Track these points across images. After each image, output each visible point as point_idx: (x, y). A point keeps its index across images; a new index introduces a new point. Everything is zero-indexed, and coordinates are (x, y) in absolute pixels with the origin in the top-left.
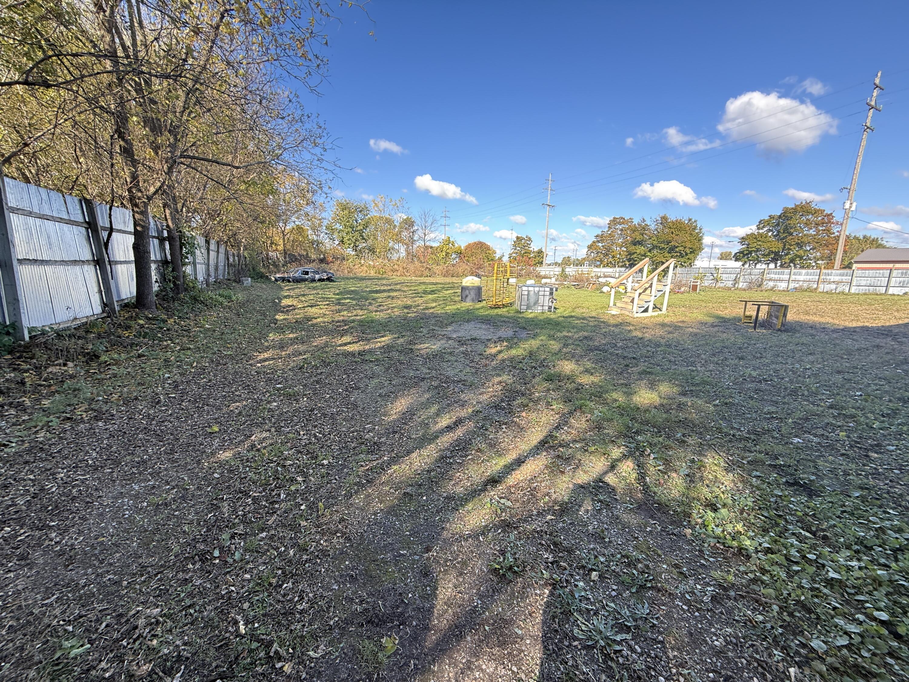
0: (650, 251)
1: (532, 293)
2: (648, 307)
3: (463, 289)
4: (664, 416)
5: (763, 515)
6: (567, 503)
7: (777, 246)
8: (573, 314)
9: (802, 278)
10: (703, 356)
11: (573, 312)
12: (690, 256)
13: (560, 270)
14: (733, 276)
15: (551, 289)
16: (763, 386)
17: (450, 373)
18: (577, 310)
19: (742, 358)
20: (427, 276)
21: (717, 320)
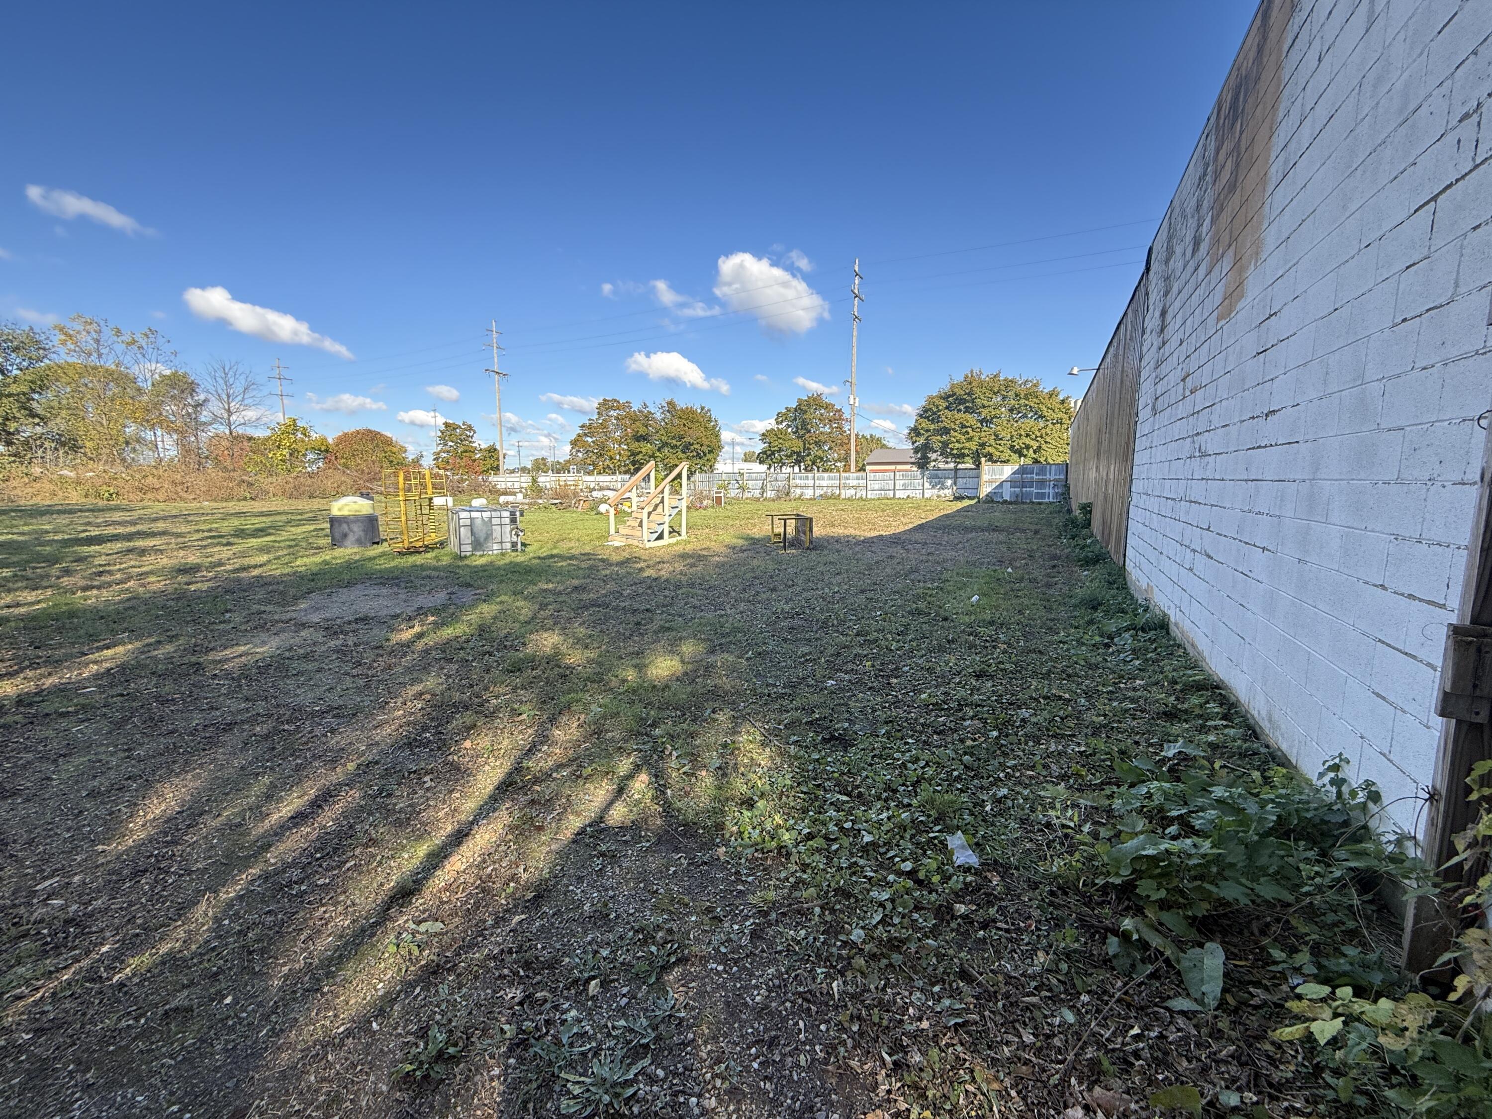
0: (659, 450)
1: (479, 522)
2: (662, 532)
3: (334, 521)
4: (689, 689)
5: (802, 792)
6: (547, 880)
7: (798, 445)
8: (555, 552)
9: (824, 483)
10: (733, 594)
11: (555, 548)
12: (709, 456)
13: (530, 479)
14: (760, 483)
15: (513, 514)
16: (796, 622)
17: (305, 697)
18: (560, 544)
19: (774, 590)
20: (245, 499)
21: (746, 543)
